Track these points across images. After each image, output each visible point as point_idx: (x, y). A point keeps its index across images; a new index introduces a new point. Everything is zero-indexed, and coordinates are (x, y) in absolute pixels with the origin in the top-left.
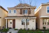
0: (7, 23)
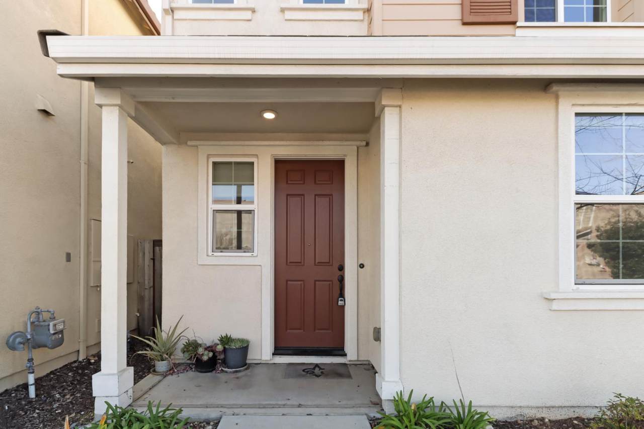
0: (156, 248)
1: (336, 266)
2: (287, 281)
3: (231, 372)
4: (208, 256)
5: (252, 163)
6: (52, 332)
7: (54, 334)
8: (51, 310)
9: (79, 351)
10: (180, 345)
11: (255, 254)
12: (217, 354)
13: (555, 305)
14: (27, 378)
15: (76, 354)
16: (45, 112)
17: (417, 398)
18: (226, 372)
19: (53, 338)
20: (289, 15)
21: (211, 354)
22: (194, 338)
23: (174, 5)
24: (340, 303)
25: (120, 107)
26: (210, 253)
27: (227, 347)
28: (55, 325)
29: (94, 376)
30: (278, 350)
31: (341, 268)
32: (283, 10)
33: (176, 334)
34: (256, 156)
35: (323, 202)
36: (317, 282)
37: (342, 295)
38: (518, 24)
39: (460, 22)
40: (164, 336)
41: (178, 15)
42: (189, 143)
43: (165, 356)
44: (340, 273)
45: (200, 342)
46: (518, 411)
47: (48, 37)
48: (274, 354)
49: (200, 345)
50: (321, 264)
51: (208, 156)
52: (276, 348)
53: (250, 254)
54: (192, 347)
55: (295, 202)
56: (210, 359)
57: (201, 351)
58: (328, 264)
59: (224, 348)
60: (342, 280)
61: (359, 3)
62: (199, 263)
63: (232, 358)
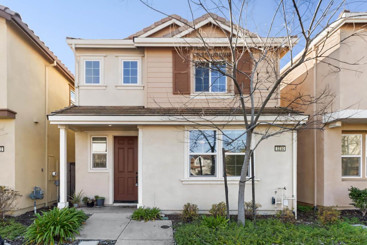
0: (71, 166)
1: (135, 172)
2: (118, 178)
3: (98, 207)
4: (91, 169)
5: (106, 138)
6: (41, 194)
7: (42, 195)
8: (40, 187)
9: (45, 203)
10: (82, 199)
11: (107, 169)
12: (94, 201)
13: (183, 183)
14: (34, 208)
15: (44, 205)
16: (37, 123)
17: (145, 208)
18: (97, 207)
19: (41, 196)
20: (118, 88)
21: (92, 201)
22: (86, 196)
23: (79, 85)
24: (136, 185)
25: (65, 129)
26: (92, 168)
27: (97, 199)
28: (42, 192)
29: (58, 203)
30: (115, 201)
31: (137, 173)
32: (116, 86)
33: (80, 195)
34: (107, 135)
35: (130, 151)
36: (129, 178)
37: (137, 182)
38: (191, 95)
39: (172, 94)
40: (76, 196)
41: (80, 88)
42: (85, 131)
43: (77, 202)
44: (137, 175)
45: (88, 197)
46: (175, 212)
47: (49, 116)
48: (113, 203)
49: (88, 198)
50: (130, 172)
51: (91, 136)
52: (114, 201)
53: (105, 169)
54: (86, 199)
55: (121, 151)
56: (91, 203)
57: (88, 200)
58: (132, 172)
59: (96, 200)
60: (137, 177)
61: (142, 84)
62: (88, 172)
63: (99, 202)
